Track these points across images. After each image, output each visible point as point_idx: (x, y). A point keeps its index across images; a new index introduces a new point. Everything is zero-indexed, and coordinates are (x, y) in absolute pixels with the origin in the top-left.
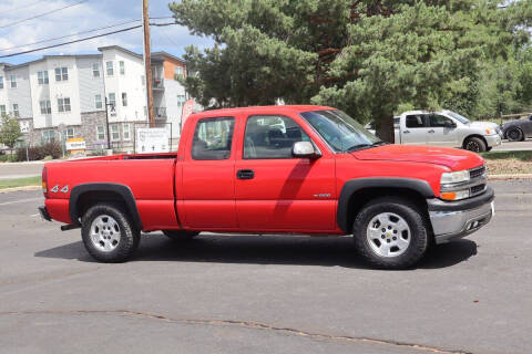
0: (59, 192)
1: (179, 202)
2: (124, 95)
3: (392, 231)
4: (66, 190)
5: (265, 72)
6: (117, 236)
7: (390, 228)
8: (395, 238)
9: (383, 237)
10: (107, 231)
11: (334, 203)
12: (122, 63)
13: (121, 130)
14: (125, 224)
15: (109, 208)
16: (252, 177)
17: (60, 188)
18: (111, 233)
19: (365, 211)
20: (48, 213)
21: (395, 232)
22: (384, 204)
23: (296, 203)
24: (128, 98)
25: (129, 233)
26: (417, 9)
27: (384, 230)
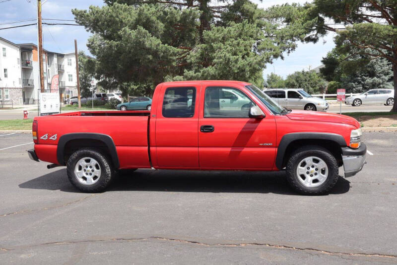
0: (48, 139)
1: (152, 149)
2: (5, 70)
3: (314, 169)
4: (54, 138)
5: (149, 59)
6: (98, 173)
7: (313, 167)
8: (316, 174)
9: (308, 173)
10: (89, 169)
11: (275, 150)
12: (4, 49)
13: (3, 93)
14: (106, 164)
15: (92, 152)
16: (212, 131)
17: (49, 137)
18: (93, 171)
19: (297, 155)
20: (36, 155)
21: (317, 169)
22: (312, 151)
23: (246, 150)
24: (8, 72)
25: (108, 170)
26: (244, 25)
27: (308, 168)
